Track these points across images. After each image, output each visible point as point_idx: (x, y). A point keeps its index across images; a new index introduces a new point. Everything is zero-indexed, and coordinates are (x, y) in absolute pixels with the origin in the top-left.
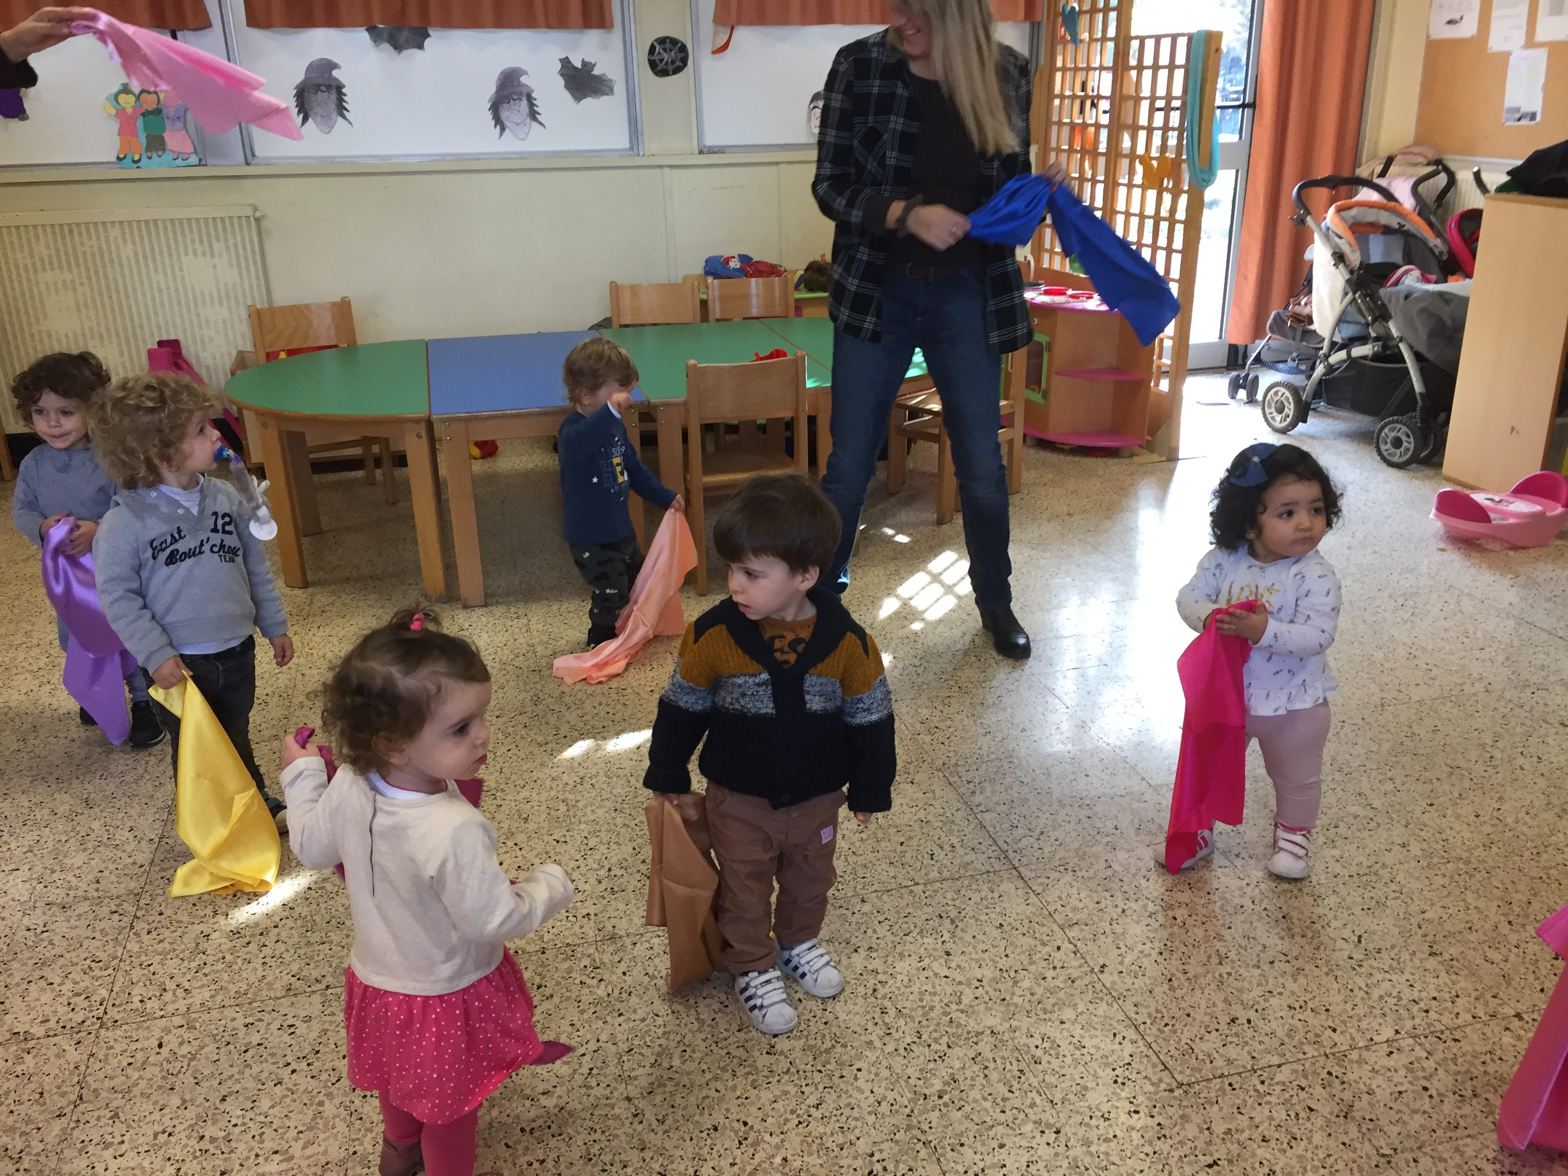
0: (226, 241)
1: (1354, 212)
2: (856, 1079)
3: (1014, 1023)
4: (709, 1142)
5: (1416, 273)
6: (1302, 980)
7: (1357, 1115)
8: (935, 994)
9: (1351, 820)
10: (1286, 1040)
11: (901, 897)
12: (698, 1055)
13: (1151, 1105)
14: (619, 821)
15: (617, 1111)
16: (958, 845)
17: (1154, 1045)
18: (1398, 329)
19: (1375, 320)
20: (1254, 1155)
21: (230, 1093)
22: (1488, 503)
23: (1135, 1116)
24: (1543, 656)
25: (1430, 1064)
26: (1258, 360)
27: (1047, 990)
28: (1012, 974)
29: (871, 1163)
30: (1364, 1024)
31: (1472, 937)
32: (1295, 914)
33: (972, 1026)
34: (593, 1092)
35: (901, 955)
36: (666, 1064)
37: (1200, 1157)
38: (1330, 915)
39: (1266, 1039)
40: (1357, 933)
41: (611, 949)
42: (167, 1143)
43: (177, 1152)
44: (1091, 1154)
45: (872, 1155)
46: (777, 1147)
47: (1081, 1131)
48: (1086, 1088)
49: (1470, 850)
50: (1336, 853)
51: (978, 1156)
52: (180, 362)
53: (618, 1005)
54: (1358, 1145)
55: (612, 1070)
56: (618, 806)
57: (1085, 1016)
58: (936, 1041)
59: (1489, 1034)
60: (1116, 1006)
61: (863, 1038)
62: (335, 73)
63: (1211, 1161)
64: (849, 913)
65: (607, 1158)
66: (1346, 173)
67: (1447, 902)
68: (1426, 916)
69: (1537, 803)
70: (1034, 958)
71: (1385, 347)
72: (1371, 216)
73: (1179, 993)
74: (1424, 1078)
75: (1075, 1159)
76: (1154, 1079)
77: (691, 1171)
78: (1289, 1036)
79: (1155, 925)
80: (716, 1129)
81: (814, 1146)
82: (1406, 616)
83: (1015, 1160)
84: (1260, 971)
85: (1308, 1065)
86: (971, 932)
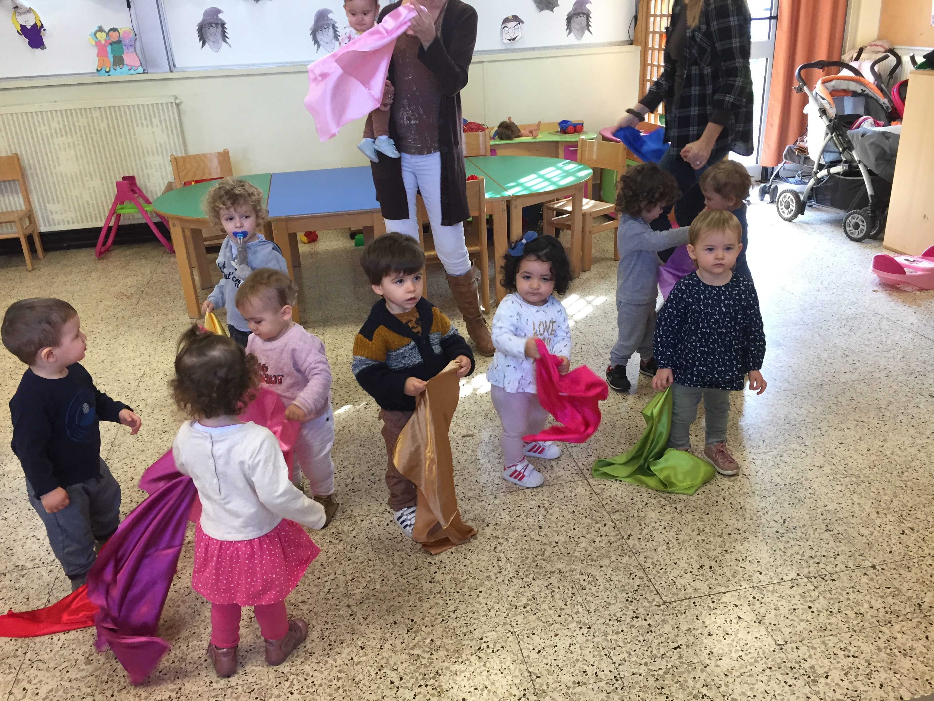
0: (160, 117)
1: (833, 83)
2: (478, 596)
3: (573, 567)
4: (391, 630)
5: (871, 120)
6: (746, 544)
7: (767, 621)
8: (530, 550)
9: (791, 452)
10: (731, 578)
11: (518, 496)
12: (390, 582)
13: (646, 613)
14: (362, 451)
15: (341, 612)
17: (653, 580)
18: (858, 156)
19: (844, 150)
20: (702, 643)
22: (906, 263)
23: (635, 620)
24: (926, 355)
25: (816, 593)
26: (777, 176)
27: (595, 548)
28: (576, 539)
29: (481, 644)
30: (779, 570)
31: (854, 521)
32: (748, 506)
33: (549, 568)
34: (329, 602)
35: (514, 528)
36: (372, 587)
37: (671, 643)
38: (769, 507)
39: (720, 578)
40: (784, 518)
41: (349, 523)
44: (607, 640)
45: (482, 639)
46: (429, 633)
47: (603, 628)
48: (609, 604)
49: (861, 470)
50: (779, 471)
51: (542, 640)
52: (135, 189)
53: (349, 554)
54: (765, 639)
55: (342, 590)
56: (362, 443)
57: (615, 563)
58: (527, 576)
59: (854, 577)
60: (634, 558)
61: (486, 574)
62: (220, 16)
63: (676, 645)
64: (487, 505)
65: (333, 638)
66: (835, 60)
67: (841, 500)
68: (827, 508)
69: (907, 443)
70: (591, 530)
71: (850, 167)
72: (844, 85)
73: (672, 551)
74: (810, 601)
75: (597, 643)
76: (650, 599)
77: (379, 646)
78: (733, 576)
79: (664, 512)
80: (395, 623)
81: (450, 634)
82: (845, 332)
83: (563, 643)
84: (722, 539)
85: (742, 593)
86: (556, 516)
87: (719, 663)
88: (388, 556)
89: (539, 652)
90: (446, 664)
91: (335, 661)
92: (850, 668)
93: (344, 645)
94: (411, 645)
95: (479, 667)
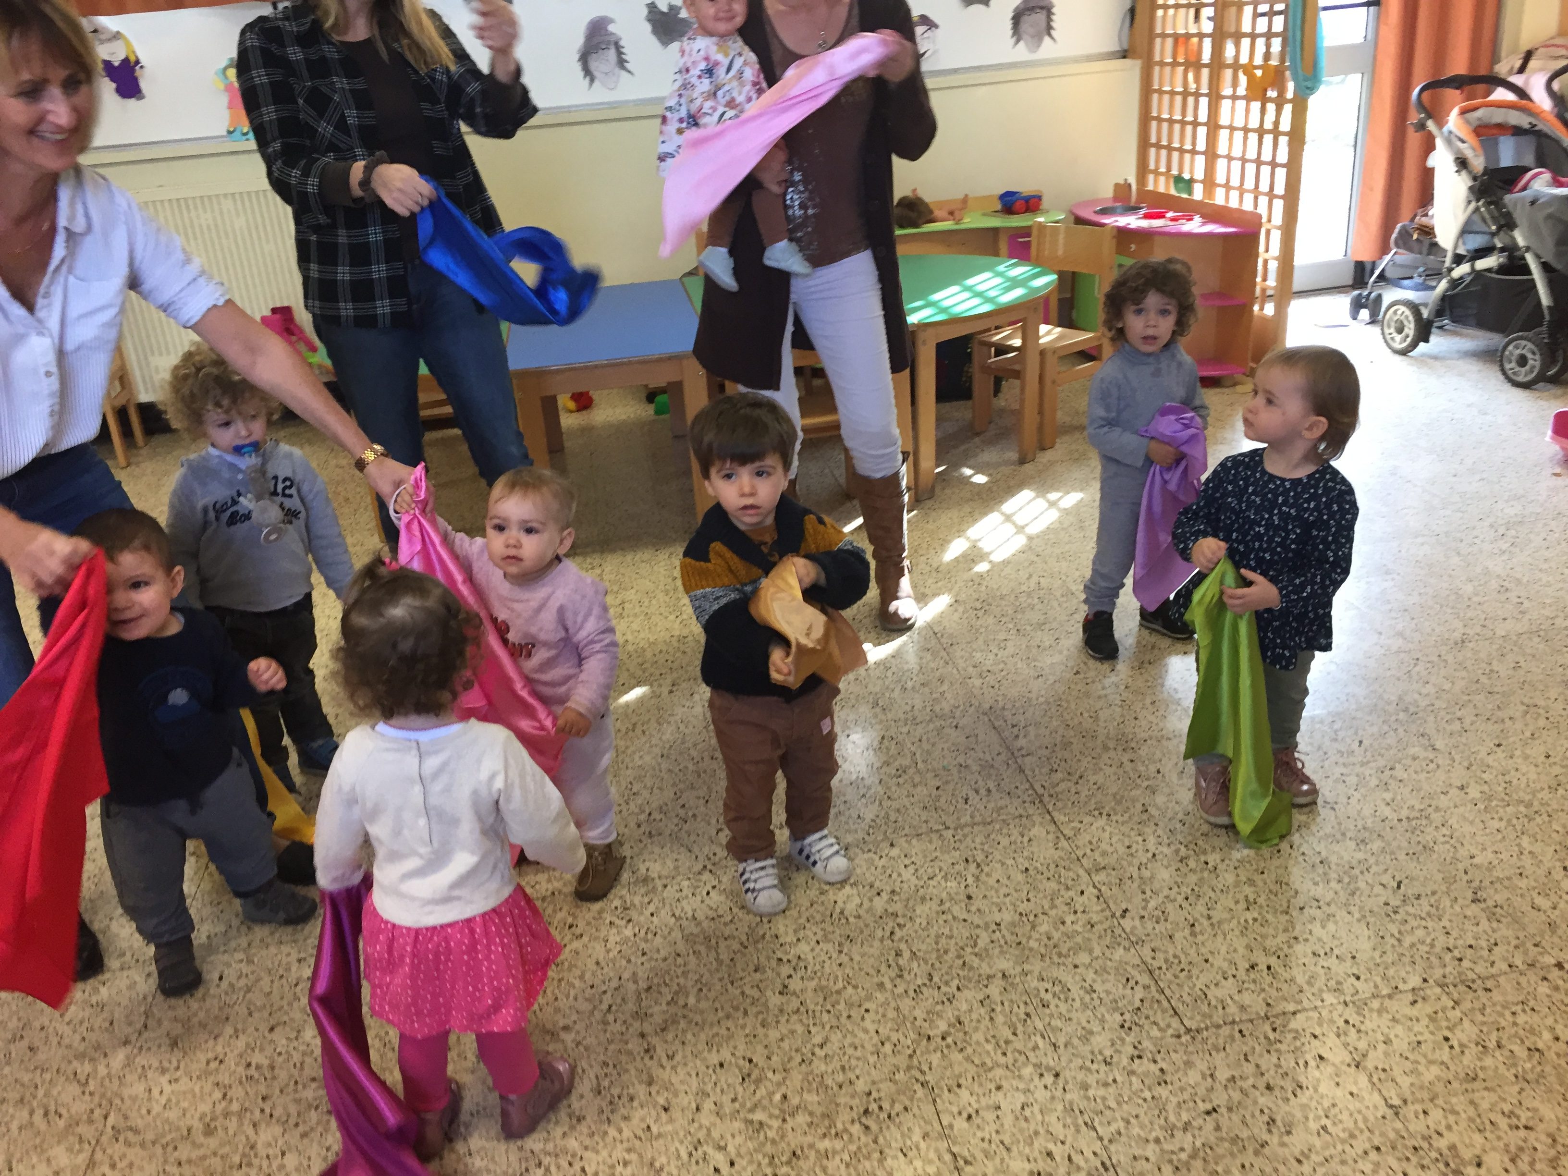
1: (1479, 113)
2: (863, 1019)
3: (1027, 967)
4: (714, 1078)
5: (1547, 176)
6: (1331, 927)
7: (1370, 1064)
8: (951, 937)
9: (1408, 762)
10: (1306, 987)
11: (930, 842)
12: (712, 995)
13: (1155, 1050)
14: (664, 766)
16: (994, 790)
17: (1167, 992)
18: (1524, 238)
19: (1499, 229)
20: (1255, 1102)
21: (278, 1024)
23: (1137, 1061)
25: (1458, 1013)
26: (1382, 276)
27: (1066, 934)
28: (1032, 918)
29: (868, 1102)
30: (1391, 972)
31: (1523, 883)
32: (1333, 859)
33: (985, 969)
34: (609, 1028)
35: (923, 899)
36: (681, 1002)
37: (1200, 1103)
38: (1372, 860)
39: (1285, 987)
40: (1398, 879)
41: (643, 890)
42: (217, 1070)
43: (224, 1078)
44: (1088, 1098)
45: (869, 1094)
46: (779, 1085)
47: (1081, 1076)
48: (1091, 1033)
49: (1534, 793)
50: (1388, 796)
51: (975, 1098)
52: (292, 327)
53: (643, 945)
54: (1365, 1094)
55: (630, 1007)
56: (665, 752)
57: (1100, 961)
58: (947, 983)
59: (1524, 985)
60: (1132, 950)
61: (876, 980)
63: (1209, 1107)
64: (876, 858)
65: (615, 1091)
67: (1499, 847)
68: (1475, 861)
70: (1058, 902)
71: (1511, 258)
72: (1499, 116)
73: (1200, 938)
75: (1071, 1103)
76: (1162, 1024)
77: (694, 1106)
78: (1309, 983)
79: (1184, 870)
80: (721, 1065)
81: (814, 1085)
82: (1504, 547)
83: (1010, 1101)
84: (1287, 917)
85: (1324, 1013)
86: (995, 876)
87: (1286, 1139)
88: (709, 948)
89: (970, 1117)
90: (809, 1139)
91: (620, 1131)
92: (1521, 1149)
93: (636, 1104)
94: (749, 1105)
95: (866, 1145)
